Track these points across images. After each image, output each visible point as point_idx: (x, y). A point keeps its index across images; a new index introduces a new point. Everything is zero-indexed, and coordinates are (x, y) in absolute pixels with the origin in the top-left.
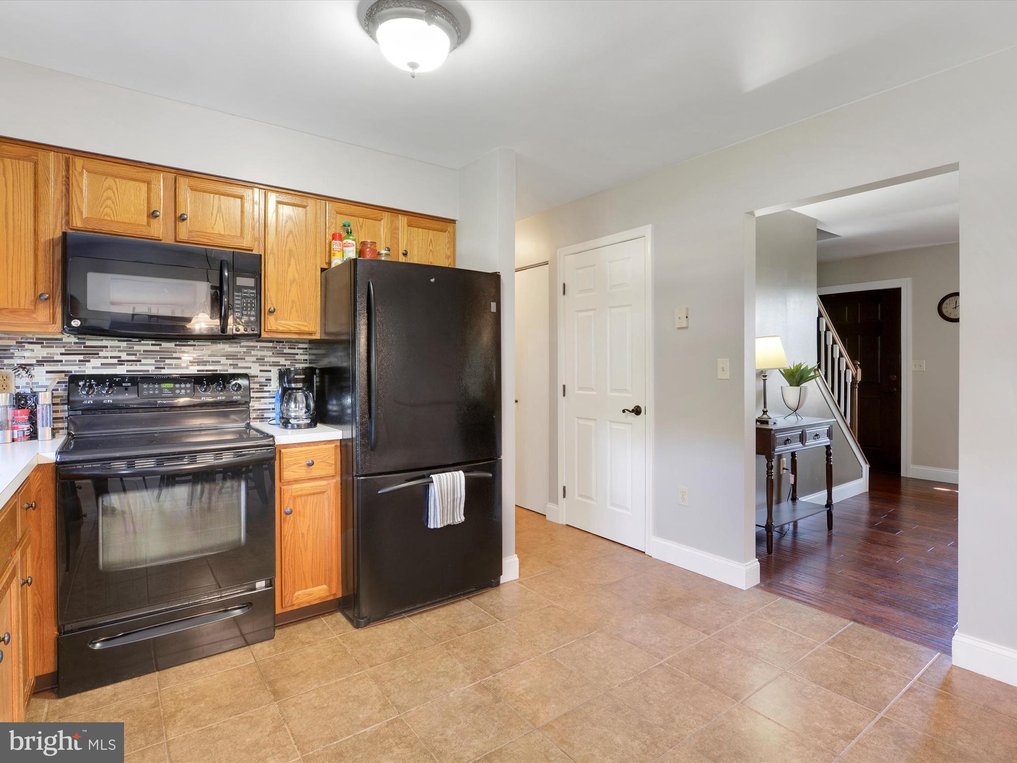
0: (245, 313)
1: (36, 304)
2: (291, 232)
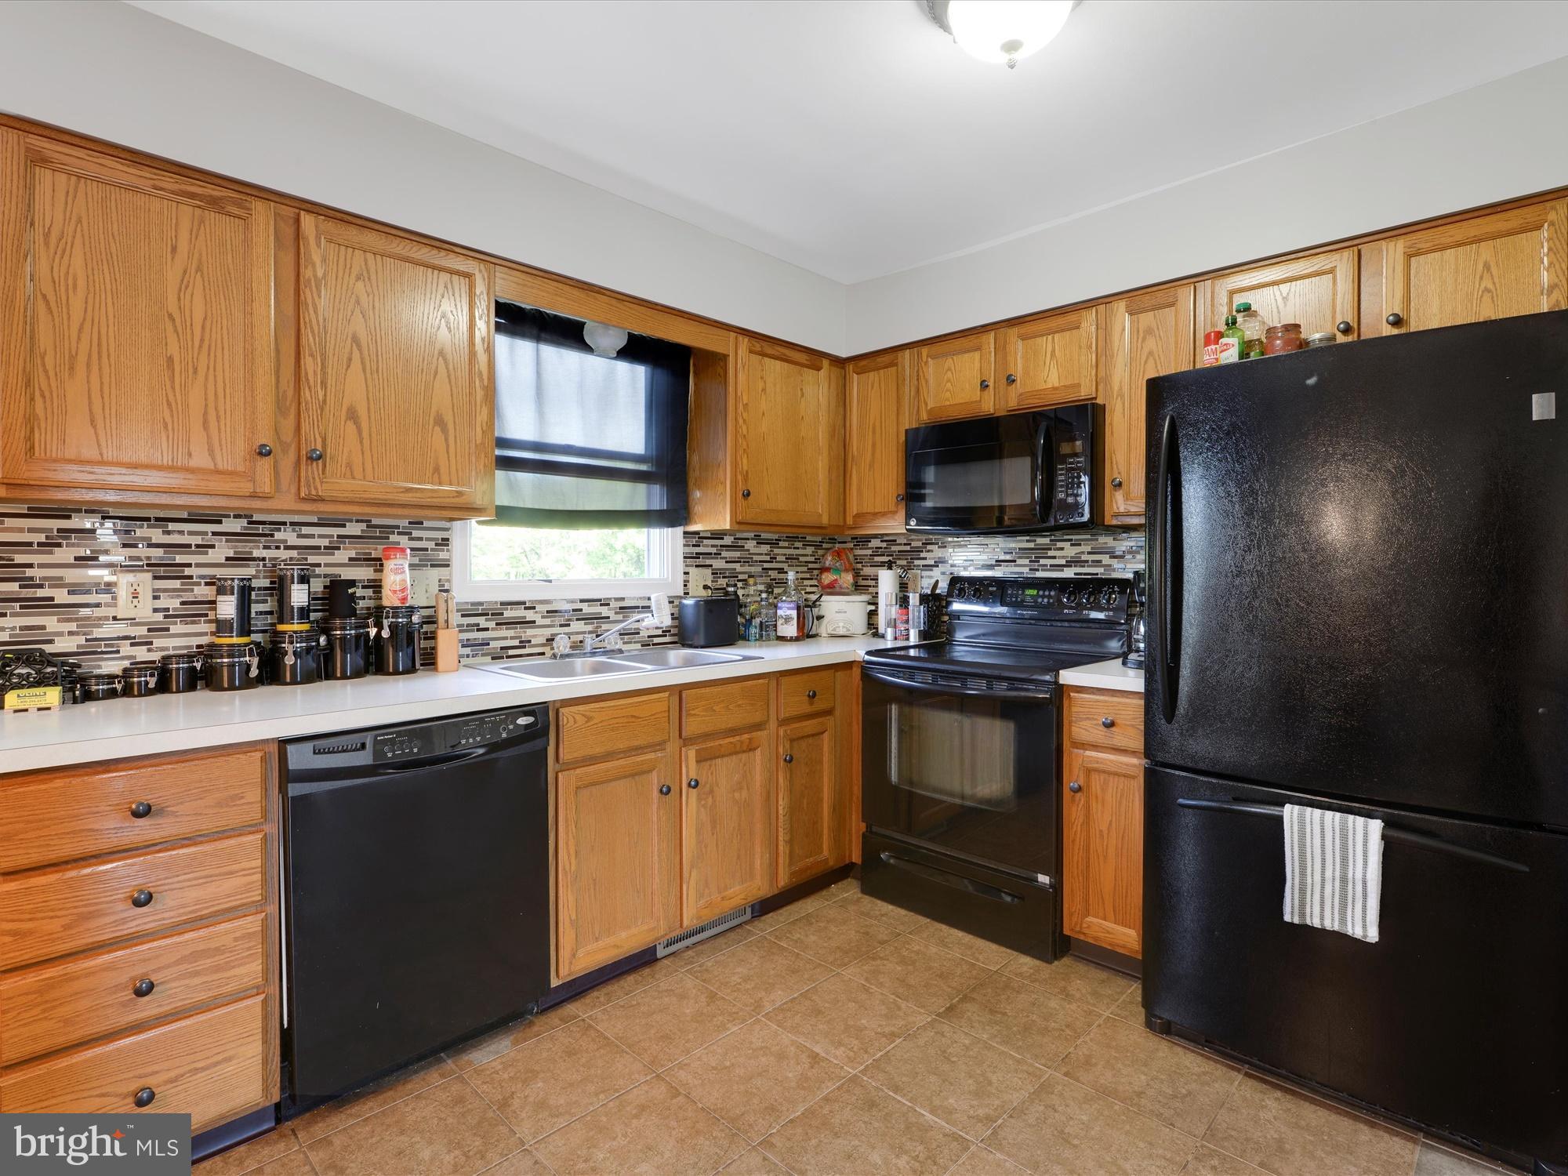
0: (1070, 492)
1: (897, 504)
2: (1151, 353)
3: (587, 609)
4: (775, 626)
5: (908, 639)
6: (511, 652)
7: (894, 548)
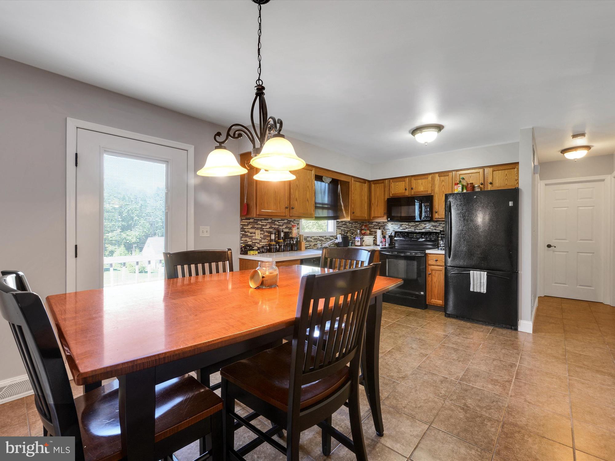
0: (426, 213)
1: (384, 215)
2: (443, 185)
3: (320, 238)
4: (355, 243)
5: (386, 246)
6: (308, 247)
7: (379, 225)
